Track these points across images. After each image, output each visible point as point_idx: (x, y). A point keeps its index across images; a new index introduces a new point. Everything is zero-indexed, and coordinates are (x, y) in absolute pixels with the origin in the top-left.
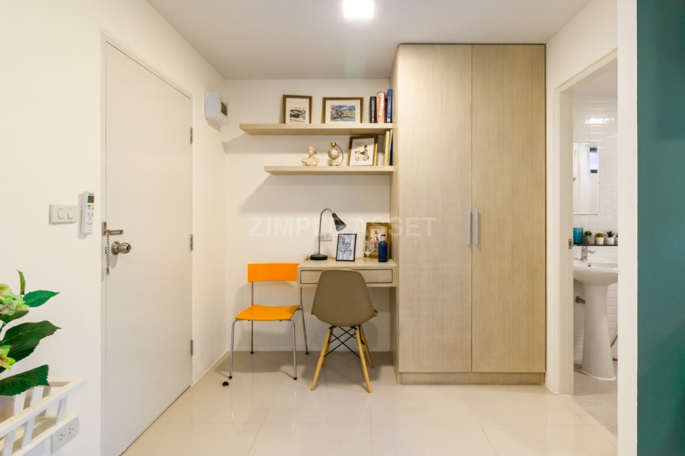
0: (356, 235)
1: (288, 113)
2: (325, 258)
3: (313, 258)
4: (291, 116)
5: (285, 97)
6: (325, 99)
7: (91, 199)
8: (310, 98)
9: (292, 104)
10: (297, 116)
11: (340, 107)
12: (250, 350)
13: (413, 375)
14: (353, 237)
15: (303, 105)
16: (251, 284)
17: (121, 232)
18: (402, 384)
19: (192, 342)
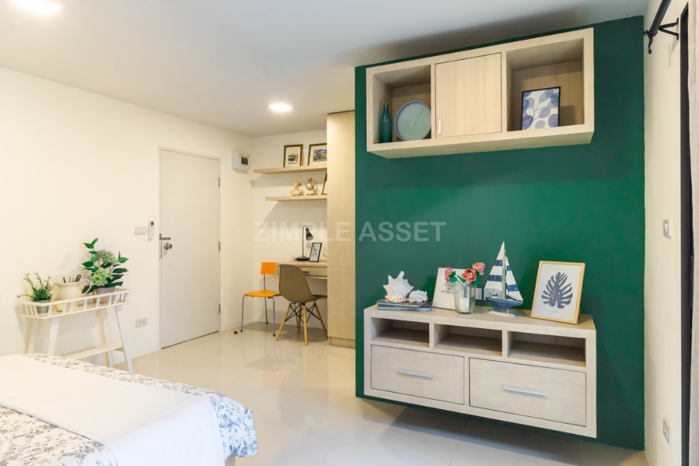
0: (321, 244)
1: (287, 158)
2: (307, 260)
3: (299, 260)
4: (289, 160)
5: (286, 147)
6: (311, 146)
7: (152, 224)
8: (301, 146)
9: (290, 151)
10: (292, 160)
11: (320, 151)
12: (265, 322)
13: (338, 340)
14: (319, 245)
15: (297, 151)
16: (263, 276)
17: (170, 239)
18: (331, 345)
19: (220, 305)
